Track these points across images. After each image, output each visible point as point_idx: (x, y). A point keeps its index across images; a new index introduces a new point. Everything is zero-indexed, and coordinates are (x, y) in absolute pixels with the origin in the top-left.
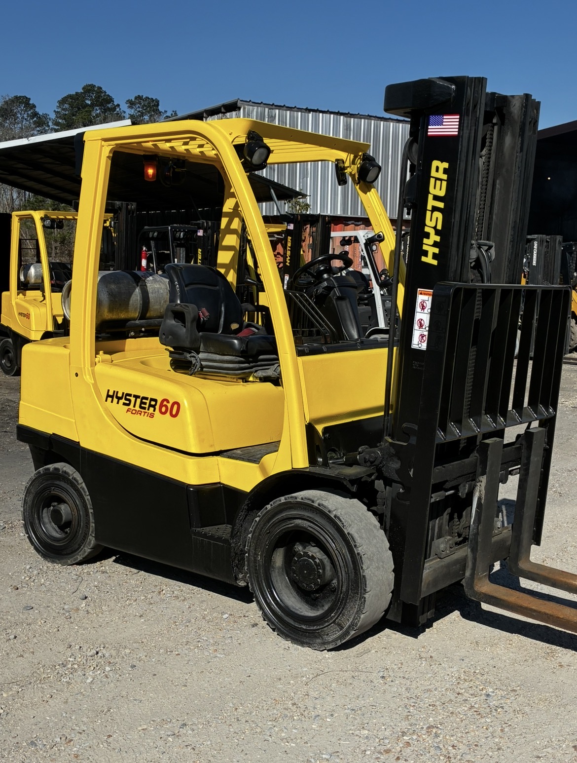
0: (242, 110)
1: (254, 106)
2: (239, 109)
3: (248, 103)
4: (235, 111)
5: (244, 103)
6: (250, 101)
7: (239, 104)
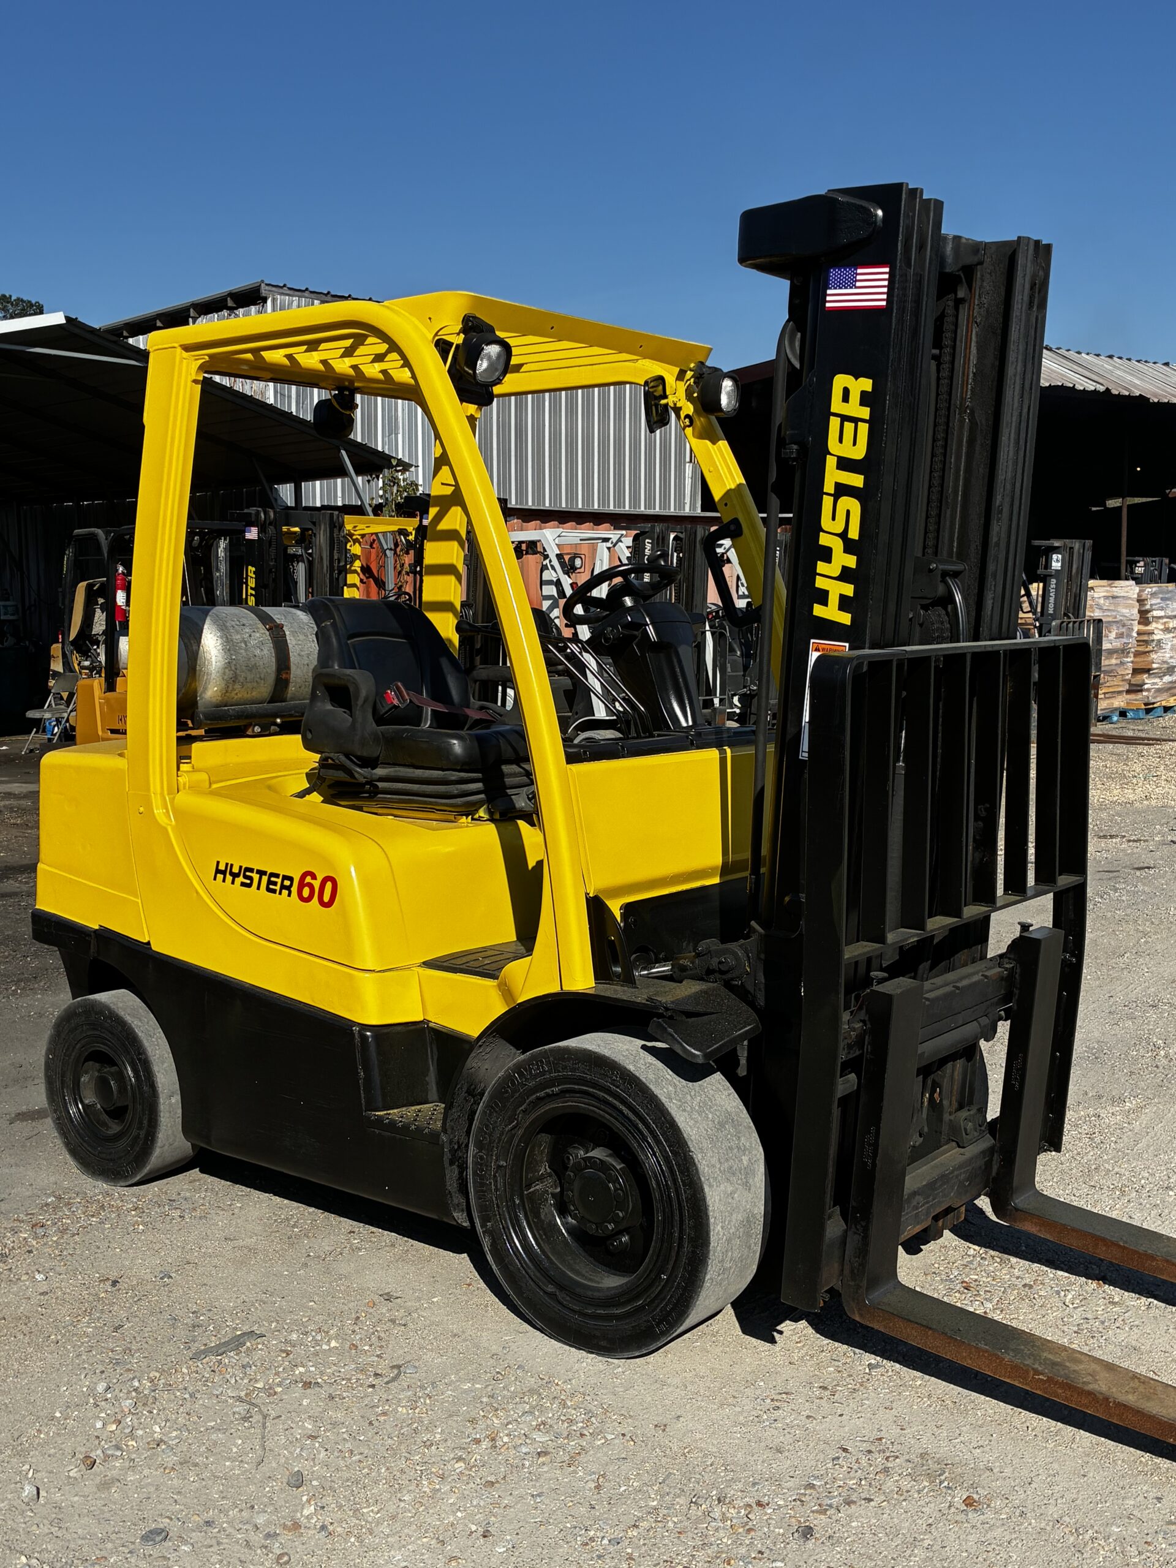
0: (269, 302)
1: (293, 296)
2: (265, 300)
3: (281, 291)
4: (255, 304)
5: (274, 289)
6: (285, 285)
7: (264, 293)
